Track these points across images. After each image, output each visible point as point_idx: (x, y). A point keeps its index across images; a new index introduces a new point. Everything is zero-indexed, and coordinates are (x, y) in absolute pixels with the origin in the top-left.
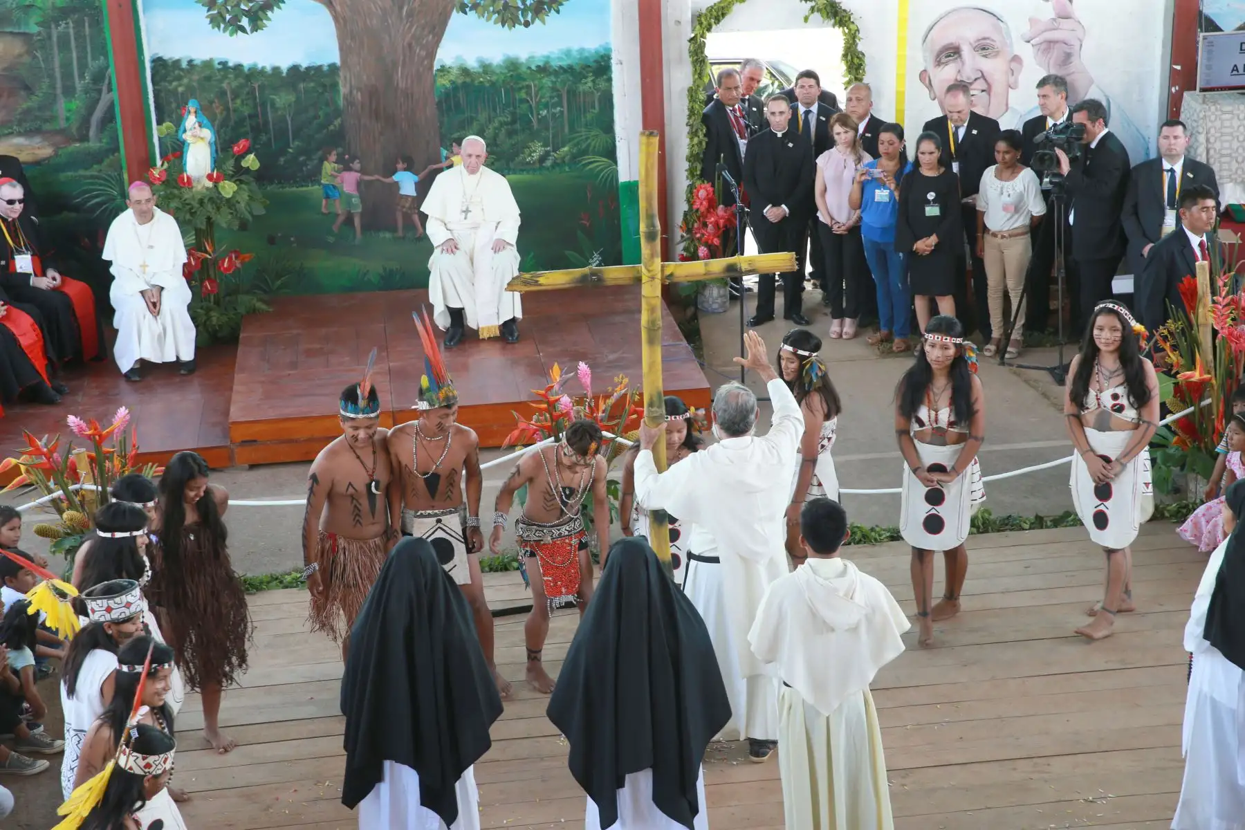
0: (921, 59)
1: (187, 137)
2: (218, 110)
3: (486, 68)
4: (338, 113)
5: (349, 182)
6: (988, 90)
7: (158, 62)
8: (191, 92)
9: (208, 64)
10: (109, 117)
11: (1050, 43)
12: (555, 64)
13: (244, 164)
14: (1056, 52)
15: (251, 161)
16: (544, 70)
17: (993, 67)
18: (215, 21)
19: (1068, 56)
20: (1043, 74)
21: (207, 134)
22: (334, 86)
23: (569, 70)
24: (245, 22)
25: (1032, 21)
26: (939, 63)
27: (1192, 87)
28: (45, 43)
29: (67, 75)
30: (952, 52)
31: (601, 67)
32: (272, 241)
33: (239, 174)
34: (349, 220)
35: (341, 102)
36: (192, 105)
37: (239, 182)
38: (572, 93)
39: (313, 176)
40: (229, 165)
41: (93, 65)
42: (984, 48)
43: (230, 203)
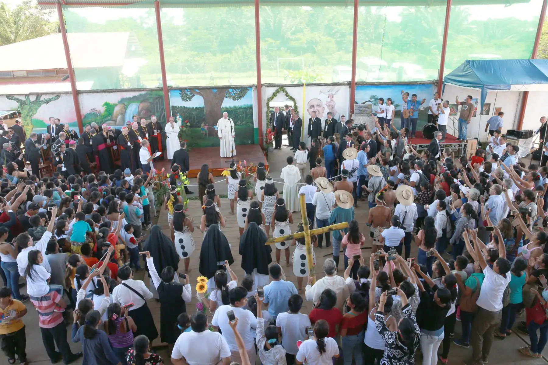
0: (307, 107)
1: (177, 120)
2: (183, 114)
3: (230, 108)
4: (204, 115)
5: (206, 127)
6: (319, 113)
7: (173, 107)
8: (178, 112)
9: (181, 107)
10: (164, 116)
11: (329, 105)
12: (243, 107)
13: (187, 124)
14: (331, 107)
15: (188, 124)
16: (241, 108)
17: (320, 109)
18: (183, 99)
19: (333, 107)
20: (328, 111)
21: (181, 119)
22: (203, 111)
23: (245, 108)
24: (188, 99)
25: (327, 101)
26: (310, 108)
27: (353, 114)
28: (153, 103)
29: (157, 109)
30: (313, 106)
31: (251, 108)
32: (192, 138)
33: (186, 126)
34: (206, 134)
35: (205, 113)
36: (178, 114)
37: (186, 128)
38: (246, 112)
39: (200, 127)
40: (185, 125)
41: (161, 107)
42: (318, 106)
43: (185, 131)
